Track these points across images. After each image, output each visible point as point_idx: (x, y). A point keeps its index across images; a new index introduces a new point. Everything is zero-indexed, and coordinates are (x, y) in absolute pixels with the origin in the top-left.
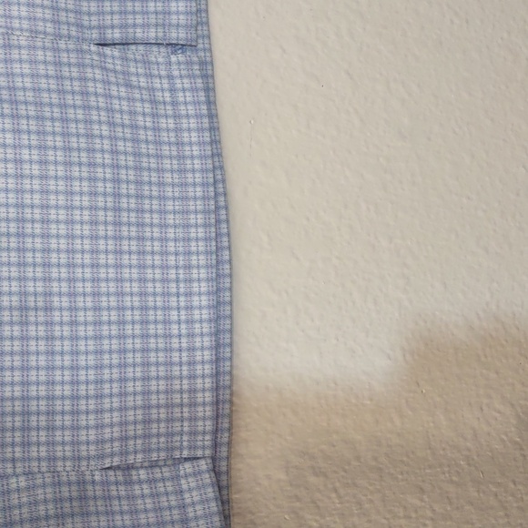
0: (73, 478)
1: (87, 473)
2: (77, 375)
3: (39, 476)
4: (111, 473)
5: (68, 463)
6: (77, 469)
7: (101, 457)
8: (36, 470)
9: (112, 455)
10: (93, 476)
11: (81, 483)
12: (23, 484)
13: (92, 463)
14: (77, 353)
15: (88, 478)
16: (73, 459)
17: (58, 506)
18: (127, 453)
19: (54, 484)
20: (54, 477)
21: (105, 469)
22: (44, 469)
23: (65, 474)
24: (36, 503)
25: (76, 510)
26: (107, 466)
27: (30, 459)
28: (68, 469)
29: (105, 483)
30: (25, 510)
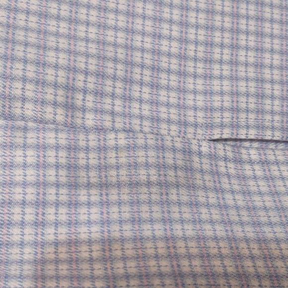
0: (179, 145)
1: (195, 142)
2: (186, 33)
3: (140, 135)
4: (220, 146)
5: (174, 127)
6: (182, 135)
7: (210, 126)
8: (137, 128)
9: (222, 126)
10: (200, 146)
11: (187, 152)
12: (122, 142)
13: (200, 131)
14: (187, 9)
15: (195, 148)
16: (179, 123)
17: (162, 173)
18: (238, 126)
19: (157, 148)
20: (157, 140)
21: (214, 140)
22: (147, 129)
23: (169, 138)
24: (136, 166)
25: (182, 181)
26: (216, 137)
27: (130, 116)
28: (173, 133)
29: (213, 157)
30: (123, 172)
